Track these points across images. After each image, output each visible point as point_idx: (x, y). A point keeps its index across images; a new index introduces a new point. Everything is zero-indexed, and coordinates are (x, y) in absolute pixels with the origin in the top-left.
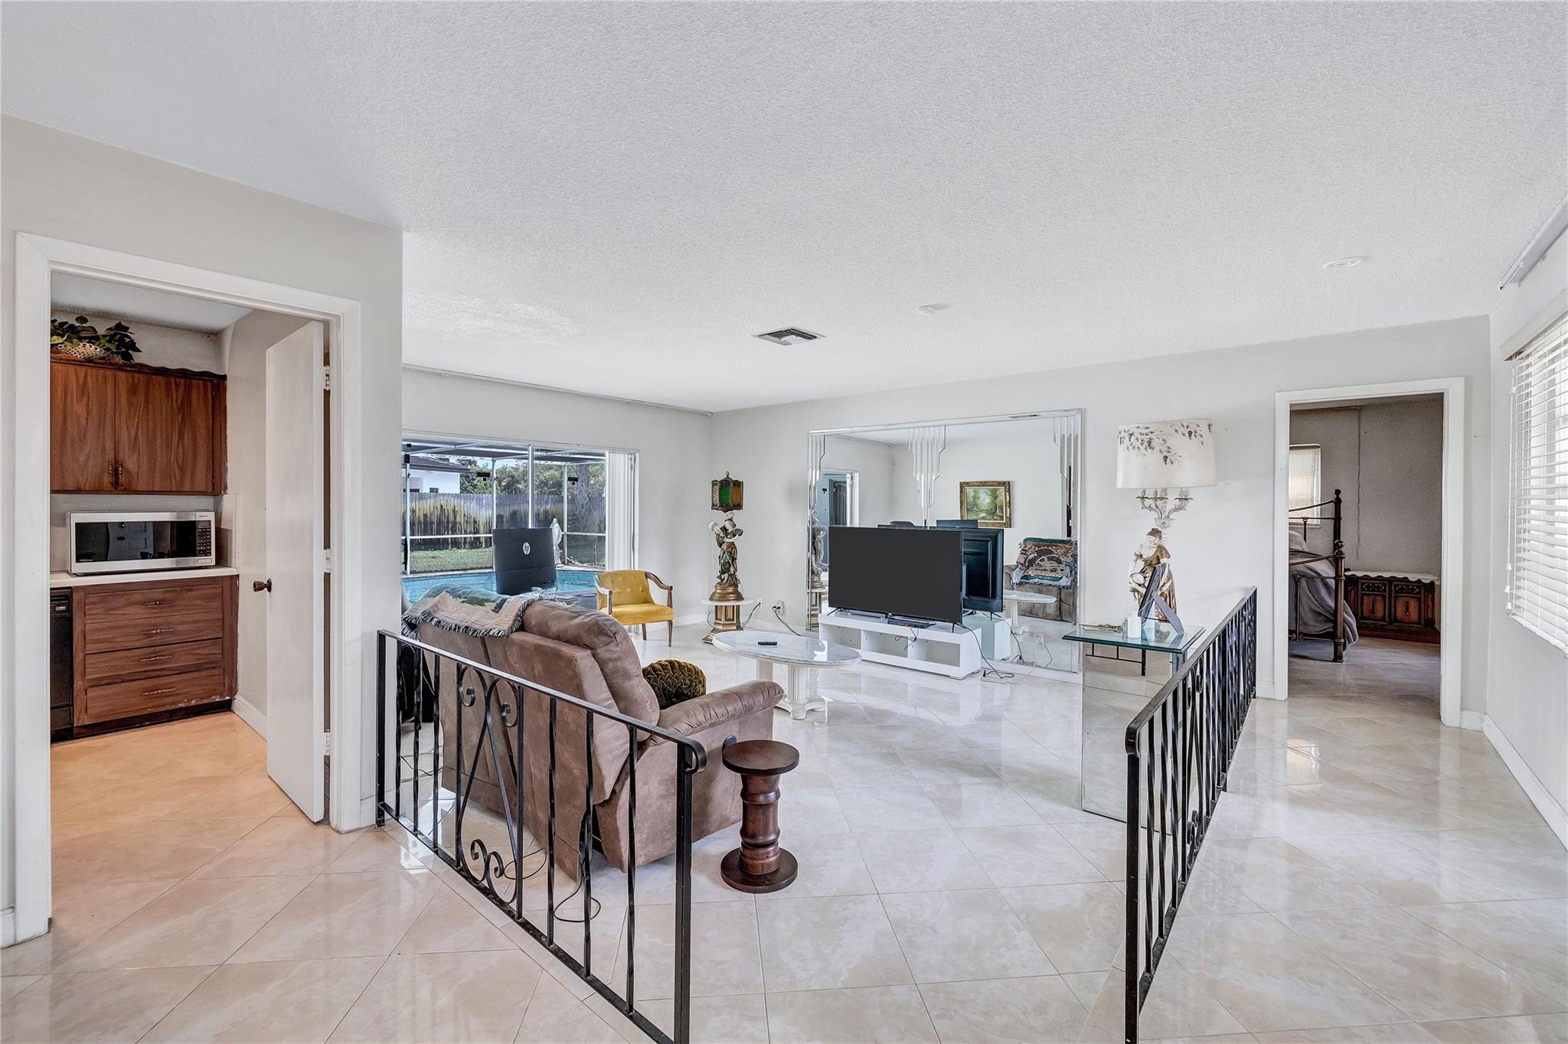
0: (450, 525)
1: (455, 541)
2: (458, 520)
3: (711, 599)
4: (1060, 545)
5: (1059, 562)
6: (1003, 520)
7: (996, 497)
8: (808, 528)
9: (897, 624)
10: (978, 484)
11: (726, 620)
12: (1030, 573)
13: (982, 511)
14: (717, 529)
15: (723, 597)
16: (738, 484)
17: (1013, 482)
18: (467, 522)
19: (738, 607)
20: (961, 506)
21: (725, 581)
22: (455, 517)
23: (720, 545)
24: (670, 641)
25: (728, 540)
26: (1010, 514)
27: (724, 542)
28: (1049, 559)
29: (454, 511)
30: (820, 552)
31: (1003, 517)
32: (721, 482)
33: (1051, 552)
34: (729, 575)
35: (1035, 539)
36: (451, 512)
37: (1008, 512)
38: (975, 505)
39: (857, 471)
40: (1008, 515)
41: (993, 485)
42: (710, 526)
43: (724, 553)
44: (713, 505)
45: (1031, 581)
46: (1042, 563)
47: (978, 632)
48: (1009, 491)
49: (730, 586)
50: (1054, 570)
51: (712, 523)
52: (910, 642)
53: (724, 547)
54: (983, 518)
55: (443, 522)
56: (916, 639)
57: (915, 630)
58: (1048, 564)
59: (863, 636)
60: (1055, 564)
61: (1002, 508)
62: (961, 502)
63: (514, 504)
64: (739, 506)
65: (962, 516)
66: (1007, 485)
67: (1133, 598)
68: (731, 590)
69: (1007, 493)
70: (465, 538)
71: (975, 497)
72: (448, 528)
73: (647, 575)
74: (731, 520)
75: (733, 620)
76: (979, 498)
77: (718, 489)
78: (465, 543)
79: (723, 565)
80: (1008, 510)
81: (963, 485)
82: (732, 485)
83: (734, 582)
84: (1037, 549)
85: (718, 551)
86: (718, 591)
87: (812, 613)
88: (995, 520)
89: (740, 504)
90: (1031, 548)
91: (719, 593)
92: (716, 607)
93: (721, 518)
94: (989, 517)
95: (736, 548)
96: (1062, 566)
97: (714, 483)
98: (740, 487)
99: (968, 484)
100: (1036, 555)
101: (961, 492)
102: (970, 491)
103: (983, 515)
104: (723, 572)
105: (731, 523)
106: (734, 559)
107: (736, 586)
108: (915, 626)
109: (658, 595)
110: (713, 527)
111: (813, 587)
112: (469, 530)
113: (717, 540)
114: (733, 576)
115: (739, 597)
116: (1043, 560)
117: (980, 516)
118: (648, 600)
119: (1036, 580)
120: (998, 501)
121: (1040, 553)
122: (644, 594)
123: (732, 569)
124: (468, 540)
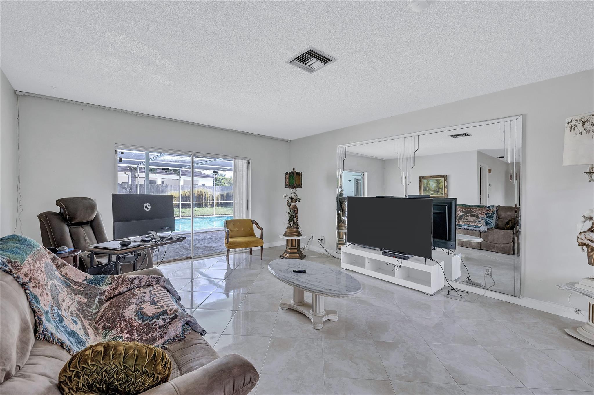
0: (203, 198)
1: (205, 204)
2: (206, 196)
3: (284, 235)
4: (478, 208)
5: (478, 217)
6: (443, 195)
7: (439, 184)
8: (337, 198)
9: (387, 256)
10: (429, 177)
11: (292, 246)
12: (461, 223)
13: (431, 191)
14: (288, 198)
15: (290, 235)
16: (299, 175)
17: (449, 175)
18: (210, 197)
19: (299, 240)
20: (420, 189)
21: (291, 226)
22: (205, 195)
23: (289, 206)
24: (262, 257)
25: (293, 204)
26: (447, 192)
27: (291, 205)
28: (471, 216)
29: (205, 192)
30: (345, 211)
31: (443, 194)
32: (290, 173)
33: (472, 212)
34: (294, 223)
35: (463, 205)
36: (204, 192)
37: (446, 191)
38: (428, 187)
39: (366, 172)
40: (446, 192)
41: (438, 178)
42: (284, 196)
43: (291, 210)
44: (286, 185)
45: (462, 227)
46: (467, 218)
47: (443, 263)
48: (447, 180)
49: (294, 228)
50: (475, 222)
51: (284, 195)
52: (396, 268)
53: (291, 207)
54: (432, 194)
55: (201, 197)
56: (400, 266)
57: (400, 260)
58: (470, 218)
59: (367, 261)
60: (475, 219)
61: (442, 189)
62: (420, 186)
63: (228, 190)
64: (300, 186)
65: (420, 193)
66: (445, 177)
67: (581, 250)
68: (294, 230)
69: (446, 181)
70: (209, 203)
71: (427, 184)
72: (203, 199)
73: (253, 222)
74: (295, 193)
75: (296, 246)
76: (430, 184)
77: (288, 177)
78: (209, 205)
79: (290, 217)
80: (446, 190)
81: (421, 178)
82: (295, 174)
83: (296, 226)
84: (464, 210)
85: (288, 209)
86: (288, 231)
87: (339, 242)
88: (439, 195)
89: (300, 185)
90: (460, 210)
91: (289, 232)
92: (287, 239)
93: (290, 192)
94: (435, 194)
95: (297, 208)
96: (480, 220)
97: (286, 174)
98: (300, 176)
99: (424, 177)
100: (463, 213)
101: (420, 181)
102: (425, 181)
103: (432, 192)
104: (290, 221)
105: (295, 195)
106: (296, 214)
107: (297, 228)
108: (400, 258)
109: (257, 232)
110: (285, 197)
111: (340, 229)
112: (210, 200)
113: (288, 203)
114: (296, 223)
115: (299, 234)
116: (467, 216)
117: (431, 193)
118: (252, 235)
119: (465, 227)
120: (440, 185)
121: (466, 213)
122: (250, 231)
123: (295, 219)
124: (210, 204)
